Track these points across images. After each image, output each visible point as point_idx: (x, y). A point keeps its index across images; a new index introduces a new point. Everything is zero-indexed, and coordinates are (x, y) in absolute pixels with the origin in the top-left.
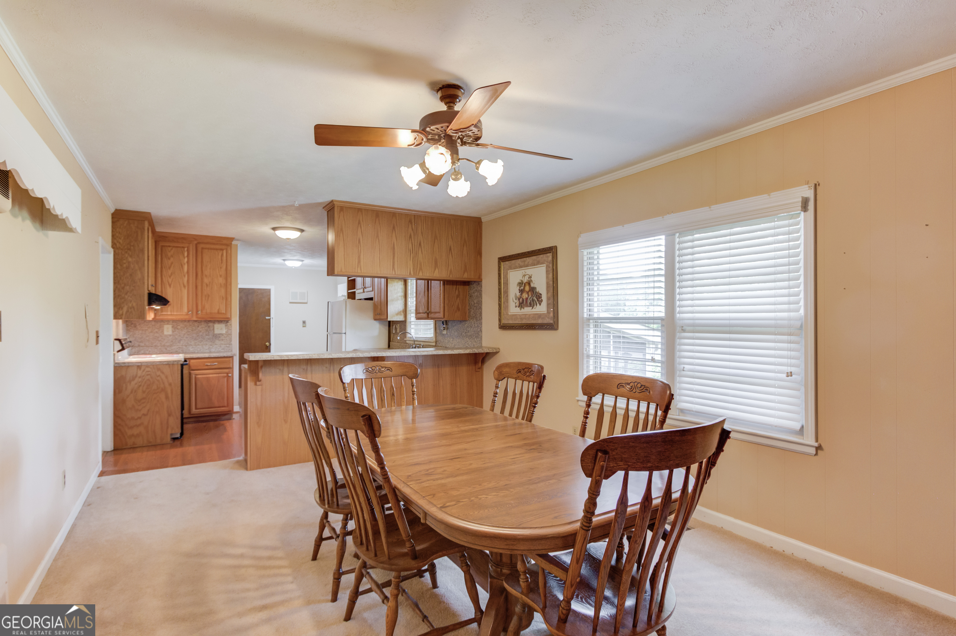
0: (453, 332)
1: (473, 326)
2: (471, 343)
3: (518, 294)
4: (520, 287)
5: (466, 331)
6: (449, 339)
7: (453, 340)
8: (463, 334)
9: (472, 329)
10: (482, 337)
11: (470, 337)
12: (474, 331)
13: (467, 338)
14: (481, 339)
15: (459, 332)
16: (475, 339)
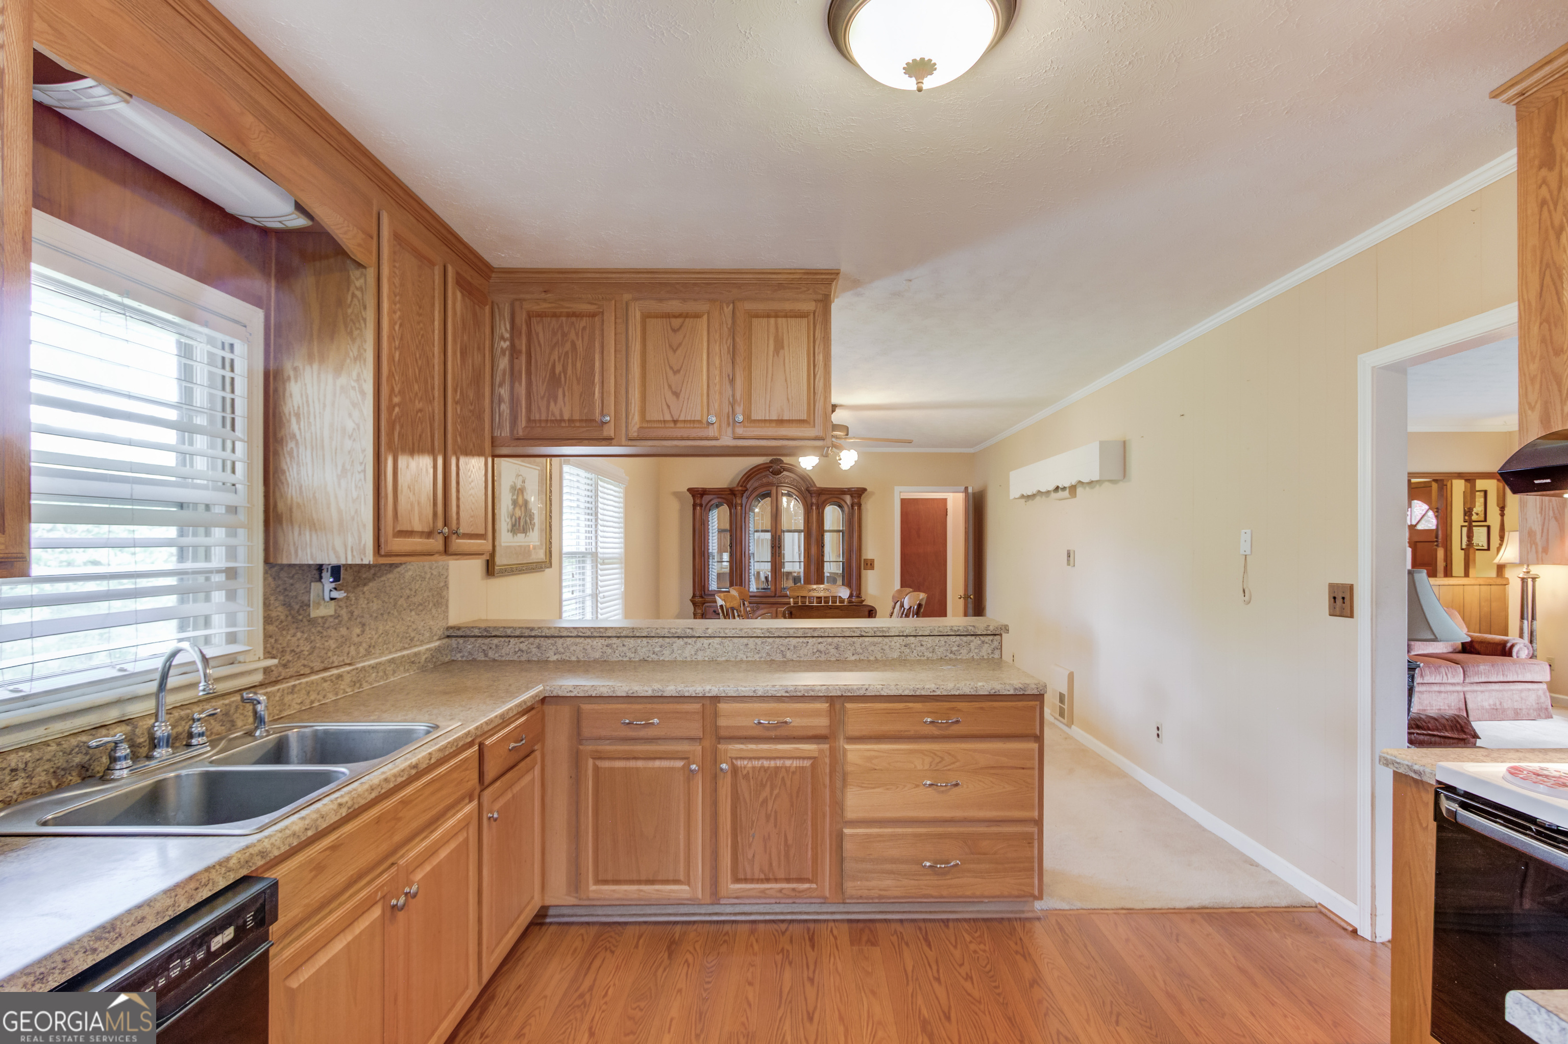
0: (363, 602)
1: (428, 576)
2: (422, 624)
3: (511, 507)
4: (513, 496)
5: (408, 591)
6: (343, 631)
7: (363, 632)
8: (401, 601)
9: (425, 583)
10: (447, 601)
11: (420, 608)
12: (431, 590)
13: (413, 613)
14: (447, 606)
15: (386, 600)
16: (434, 611)
